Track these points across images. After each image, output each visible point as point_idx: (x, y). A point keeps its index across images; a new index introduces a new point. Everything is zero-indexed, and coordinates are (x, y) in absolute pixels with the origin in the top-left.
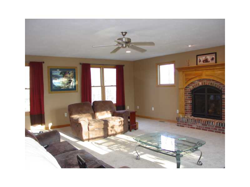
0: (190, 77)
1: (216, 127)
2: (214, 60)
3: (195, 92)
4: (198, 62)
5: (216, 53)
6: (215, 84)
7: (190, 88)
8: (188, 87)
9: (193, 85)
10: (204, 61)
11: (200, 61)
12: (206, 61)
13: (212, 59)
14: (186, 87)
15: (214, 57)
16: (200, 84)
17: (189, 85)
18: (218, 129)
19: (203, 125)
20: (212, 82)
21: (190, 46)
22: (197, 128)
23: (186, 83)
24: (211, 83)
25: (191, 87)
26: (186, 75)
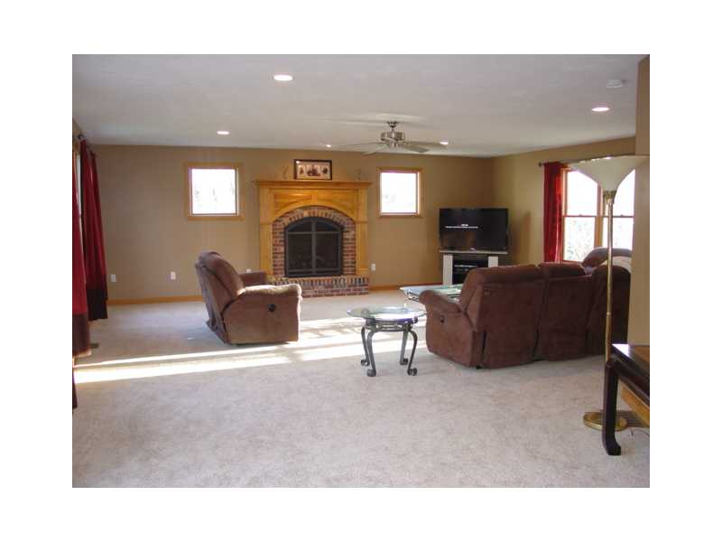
0: (287, 201)
1: (349, 286)
2: (329, 173)
3: (292, 230)
4: (298, 173)
5: (330, 162)
6: (333, 214)
7: (284, 224)
8: (280, 221)
9: (291, 216)
10: (309, 173)
11: (302, 172)
12: (313, 172)
13: (325, 171)
14: (277, 221)
15: (328, 167)
16: (306, 214)
17: (282, 216)
18: (352, 288)
19: (326, 287)
20: (328, 212)
21: (329, 146)
22: (314, 296)
23: (276, 212)
24: (326, 214)
25: (286, 221)
26: (276, 197)
